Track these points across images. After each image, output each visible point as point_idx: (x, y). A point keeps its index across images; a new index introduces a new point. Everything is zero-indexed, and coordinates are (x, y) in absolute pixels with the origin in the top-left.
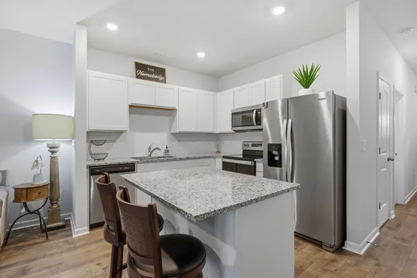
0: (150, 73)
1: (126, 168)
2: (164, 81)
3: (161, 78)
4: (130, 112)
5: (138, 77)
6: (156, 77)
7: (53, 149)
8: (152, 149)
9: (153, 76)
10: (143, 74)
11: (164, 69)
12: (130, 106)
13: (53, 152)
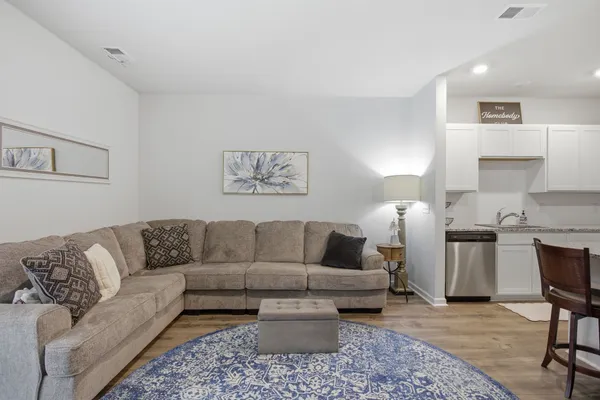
0: (500, 112)
1: (485, 237)
2: (519, 121)
3: (514, 117)
4: (480, 167)
5: (484, 121)
6: (507, 116)
7: (401, 211)
8: (502, 216)
9: (503, 116)
10: (490, 116)
11: (518, 104)
12: (480, 159)
13: (401, 214)
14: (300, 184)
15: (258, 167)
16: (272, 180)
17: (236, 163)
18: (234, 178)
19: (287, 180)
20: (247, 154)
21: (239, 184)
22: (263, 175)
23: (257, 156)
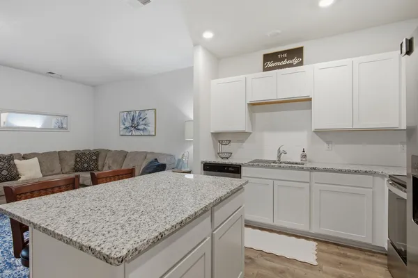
0: (282, 59)
2: (301, 64)
3: (297, 61)
5: (266, 69)
6: (290, 62)
9: (285, 62)
10: (272, 65)
11: (302, 48)
14: (151, 129)
15: (133, 120)
16: (139, 127)
17: (124, 119)
18: (124, 127)
19: (146, 127)
20: (129, 112)
21: (125, 130)
22: (135, 124)
23: (132, 113)
